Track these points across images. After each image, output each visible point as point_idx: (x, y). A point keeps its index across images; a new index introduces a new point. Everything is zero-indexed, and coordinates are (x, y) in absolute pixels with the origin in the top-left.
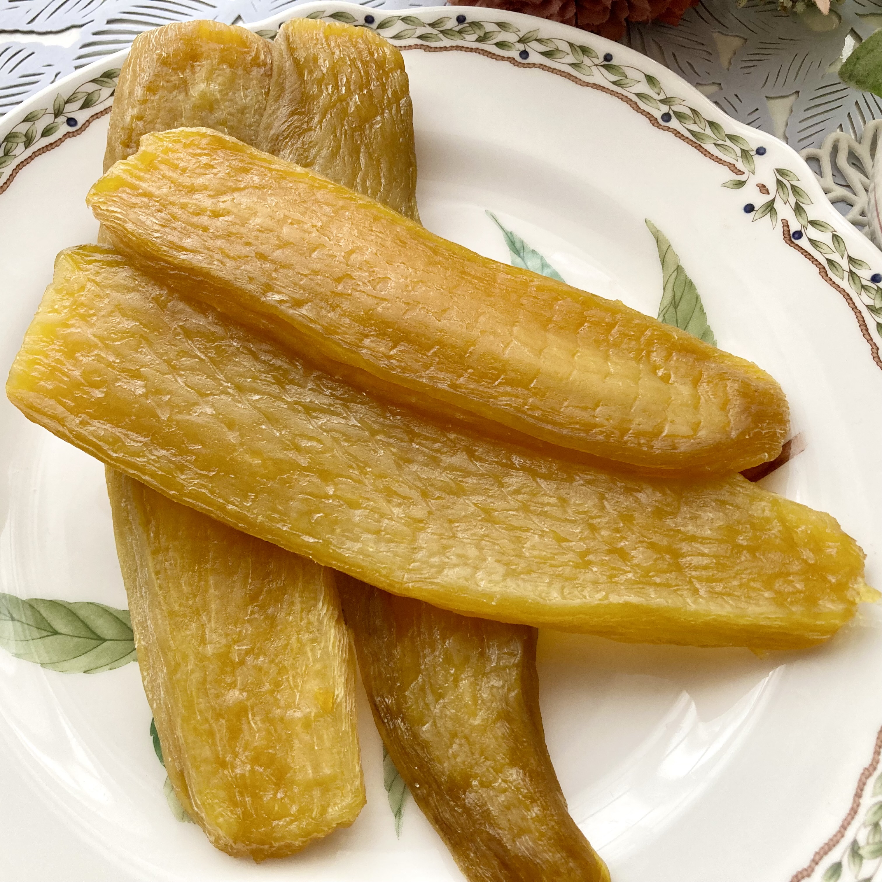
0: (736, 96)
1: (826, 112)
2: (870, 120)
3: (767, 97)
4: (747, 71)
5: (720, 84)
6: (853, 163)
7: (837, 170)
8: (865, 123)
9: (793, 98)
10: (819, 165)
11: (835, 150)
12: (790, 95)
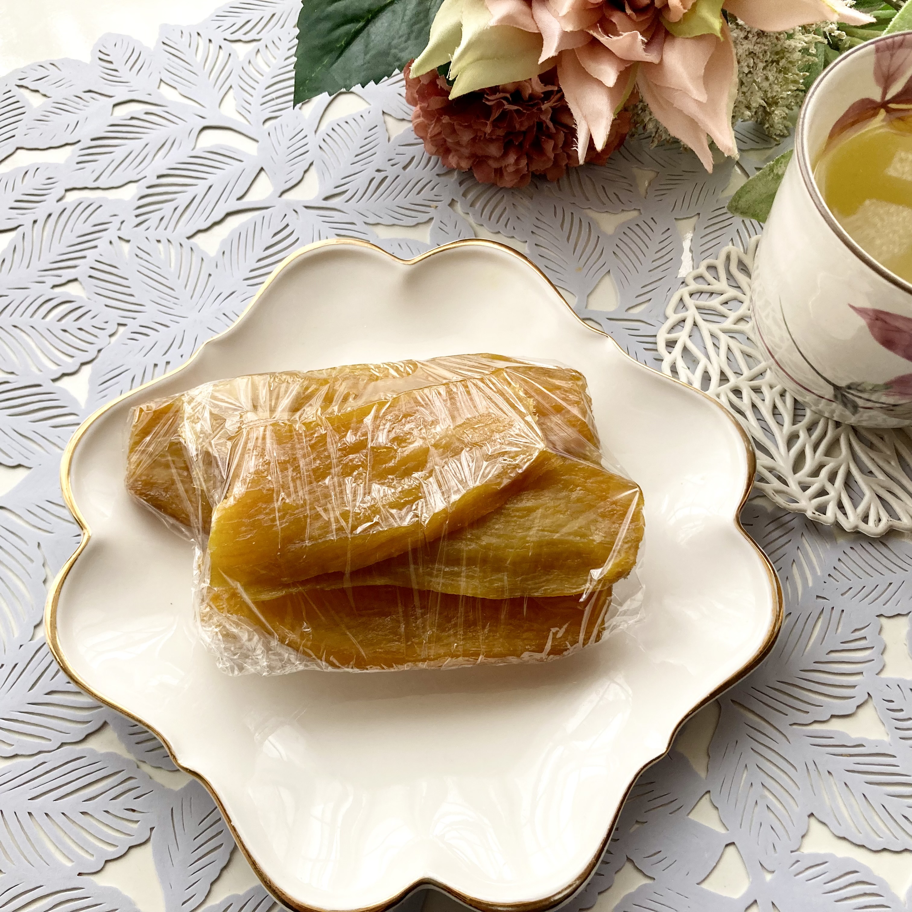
0: (652, 218)
1: (721, 229)
2: (753, 235)
3: (675, 219)
4: (659, 198)
5: (640, 210)
6: (742, 269)
7: (730, 276)
8: (750, 237)
9: (696, 218)
10: (717, 272)
11: (728, 258)
12: (693, 217)
